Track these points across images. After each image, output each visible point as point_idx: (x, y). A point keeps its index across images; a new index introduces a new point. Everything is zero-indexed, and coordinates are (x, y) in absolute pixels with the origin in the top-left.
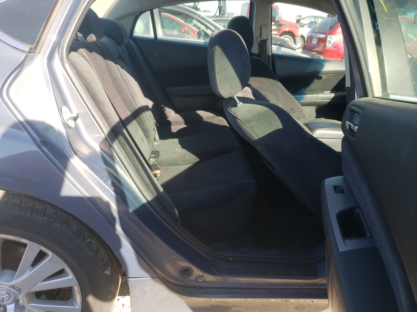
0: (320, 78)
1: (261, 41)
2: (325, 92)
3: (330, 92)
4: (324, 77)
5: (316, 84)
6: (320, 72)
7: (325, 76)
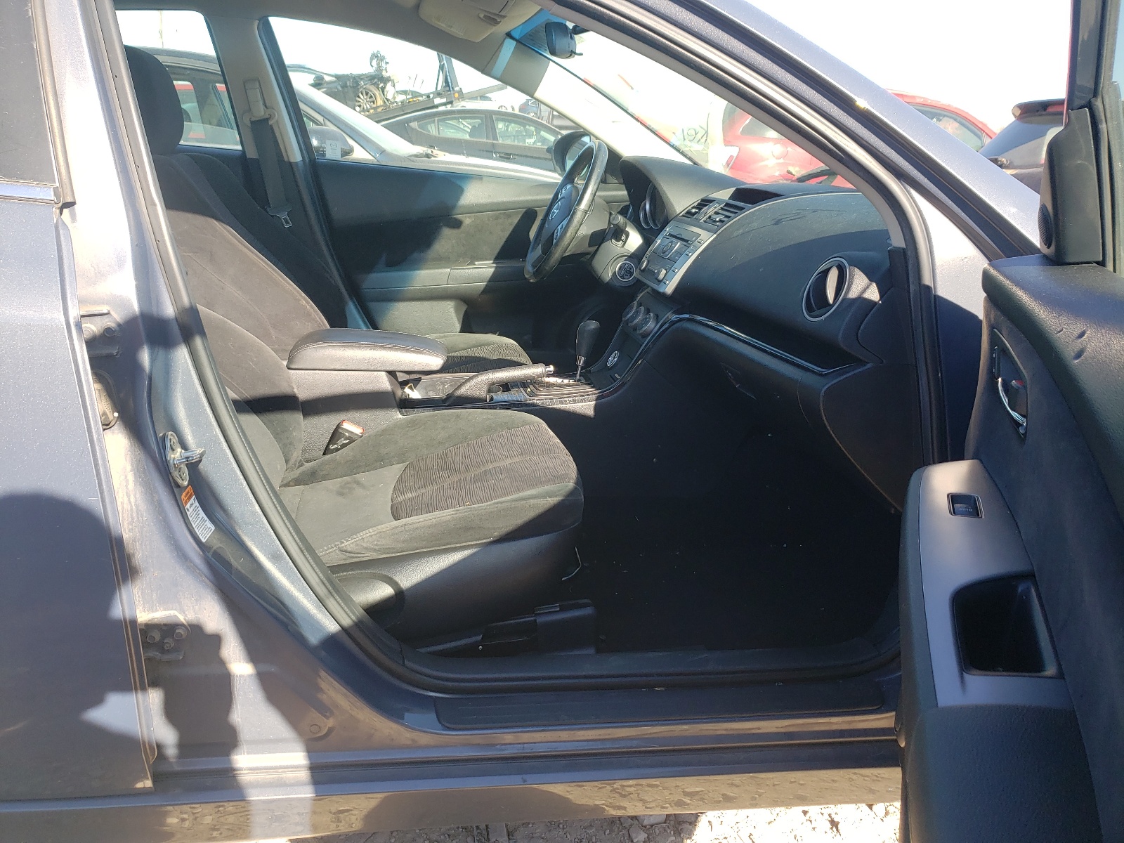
0: (457, 224)
1: (252, 122)
2: (476, 263)
3: (492, 262)
4: (467, 221)
5: (447, 240)
6: (454, 207)
7: (469, 217)
